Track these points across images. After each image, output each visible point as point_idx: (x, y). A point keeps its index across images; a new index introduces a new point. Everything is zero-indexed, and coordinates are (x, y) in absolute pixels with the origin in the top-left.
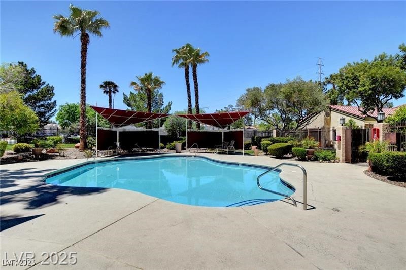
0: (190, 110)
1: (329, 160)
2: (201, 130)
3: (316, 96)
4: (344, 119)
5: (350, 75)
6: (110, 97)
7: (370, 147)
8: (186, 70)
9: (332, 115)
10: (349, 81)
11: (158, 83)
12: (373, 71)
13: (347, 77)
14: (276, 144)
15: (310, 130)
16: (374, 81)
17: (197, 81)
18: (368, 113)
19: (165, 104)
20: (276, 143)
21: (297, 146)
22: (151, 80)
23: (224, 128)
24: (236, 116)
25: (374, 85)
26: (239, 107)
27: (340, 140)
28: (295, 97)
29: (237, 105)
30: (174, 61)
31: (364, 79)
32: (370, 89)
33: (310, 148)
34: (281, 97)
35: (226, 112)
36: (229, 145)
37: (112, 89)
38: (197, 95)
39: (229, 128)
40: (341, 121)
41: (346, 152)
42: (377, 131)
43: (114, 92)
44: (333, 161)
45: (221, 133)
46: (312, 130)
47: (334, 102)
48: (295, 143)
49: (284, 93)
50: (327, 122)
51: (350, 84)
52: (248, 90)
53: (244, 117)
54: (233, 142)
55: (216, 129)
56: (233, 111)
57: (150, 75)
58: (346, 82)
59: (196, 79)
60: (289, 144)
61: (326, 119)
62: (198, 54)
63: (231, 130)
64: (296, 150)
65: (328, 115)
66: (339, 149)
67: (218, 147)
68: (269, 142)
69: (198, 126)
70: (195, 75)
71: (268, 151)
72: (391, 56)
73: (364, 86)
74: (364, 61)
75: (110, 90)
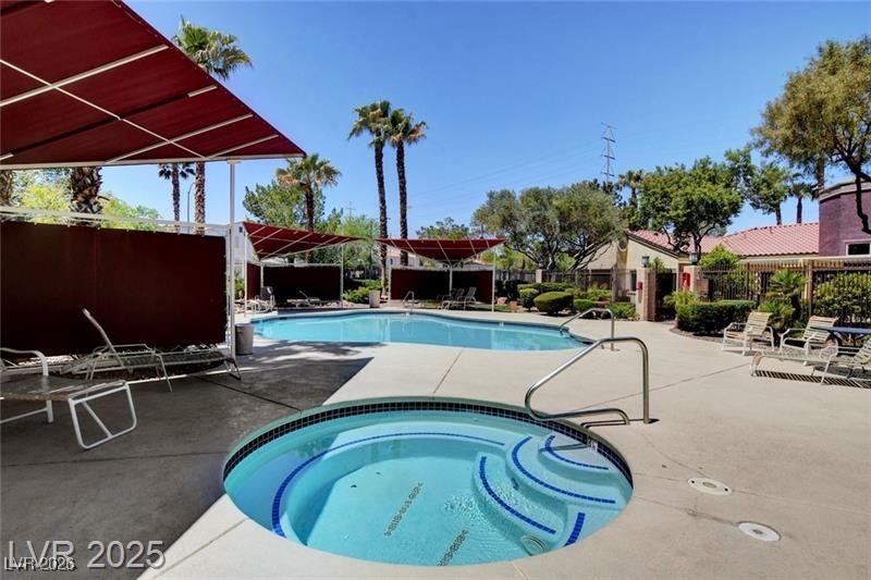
1: (626, 318)
2: (409, 268)
3: (608, 218)
5: (658, 190)
6: (176, 185)
7: (677, 298)
8: (377, 150)
9: (629, 246)
10: (657, 199)
12: (688, 190)
13: (654, 193)
14: (547, 294)
15: (593, 271)
16: (689, 204)
18: (681, 249)
20: (545, 292)
21: (582, 297)
22: (315, 167)
23: (454, 264)
25: (689, 210)
27: (641, 287)
28: (575, 217)
30: (354, 130)
31: (678, 199)
32: (684, 215)
33: (601, 299)
34: (552, 215)
36: (465, 294)
37: (180, 168)
40: (644, 261)
41: (649, 306)
42: (687, 277)
43: (184, 175)
44: (630, 318)
45: (448, 273)
46: (597, 271)
47: (634, 227)
48: (576, 291)
49: (557, 208)
50: (622, 258)
52: (491, 195)
54: (473, 290)
55: (439, 266)
57: (315, 157)
58: (652, 199)
59: (403, 172)
60: (566, 293)
61: (620, 252)
62: (407, 126)
64: (579, 303)
65: (623, 245)
66: (640, 302)
67: (445, 299)
68: (532, 290)
69: (405, 259)
70: (400, 164)
71: (533, 305)
72: (715, 164)
73: (676, 209)
74: (679, 167)
75: (176, 170)
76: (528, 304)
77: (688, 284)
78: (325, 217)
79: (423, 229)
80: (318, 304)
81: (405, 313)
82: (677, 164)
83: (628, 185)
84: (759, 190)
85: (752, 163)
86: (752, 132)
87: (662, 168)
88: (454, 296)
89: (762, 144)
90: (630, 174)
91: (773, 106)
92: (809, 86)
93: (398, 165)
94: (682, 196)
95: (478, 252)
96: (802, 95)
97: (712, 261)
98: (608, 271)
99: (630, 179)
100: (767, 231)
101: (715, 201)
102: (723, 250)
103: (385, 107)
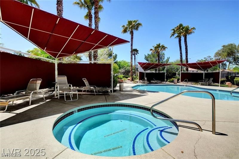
0: (181, 61)
6: (135, 56)
8: (179, 39)
11: (164, 48)
17: (187, 45)
19: (166, 58)
22: (160, 47)
23: (205, 70)
24: (214, 63)
26: (216, 58)
29: (215, 56)
30: (172, 35)
35: (205, 60)
36: (208, 80)
37: (136, 53)
38: (187, 52)
39: (207, 71)
43: (136, 54)
45: (203, 74)
53: (221, 64)
54: (212, 79)
55: (199, 71)
56: (211, 60)
57: (159, 44)
59: (187, 43)
62: (188, 29)
63: (209, 72)
67: (201, 82)
69: (187, 70)
70: (186, 41)
75: (135, 53)
76: (238, 85)
78: (165, 60)
79: (198, 60)
80: (160, 82)
81: (184, 85)
88: (204, 81)
93: (185, 42)
95: (214, 66)
103: (181, 25)
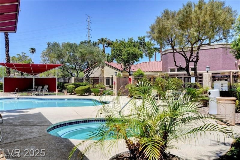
1: (110, 95)
4: (117, 73)
9: (105, 68)
12: (128, 49)
14: (81, 87)
16: (129, 54)
25: (128, 56)
27: (115, 83)
32: (127, 58)
41: (118, 90)
42: (130, 79)
44: (112, 95)
48: (91, 86)
50: (102, 72)
51: (118, 53)
52: (49, 44)
60: (87, 86)
61: (102, 70)
65: (103, 67)
66: (115, 89)
68: (73, 86)
71: (73, 92)
72: (135, 41)
73: (124, 55)
74: (123, 40)
76: (71, 92)
77: (131, 82)
82: (123, 39)
83: (102, 43)
84: (147, 50)
85: (146, 42)
86: (147, 33)
87: (118, 40)
89: (150, 37)
90: (102, 39)
91: (153, 26)
92: (163, 23)
94: (126, 51)
95: (48, 69)
96: (161, 25)
97: (137, 74)
98: (98, 77)
99: (102, 41)
100: (147, 63)
101: (136, 54)
102: (140, 71)
